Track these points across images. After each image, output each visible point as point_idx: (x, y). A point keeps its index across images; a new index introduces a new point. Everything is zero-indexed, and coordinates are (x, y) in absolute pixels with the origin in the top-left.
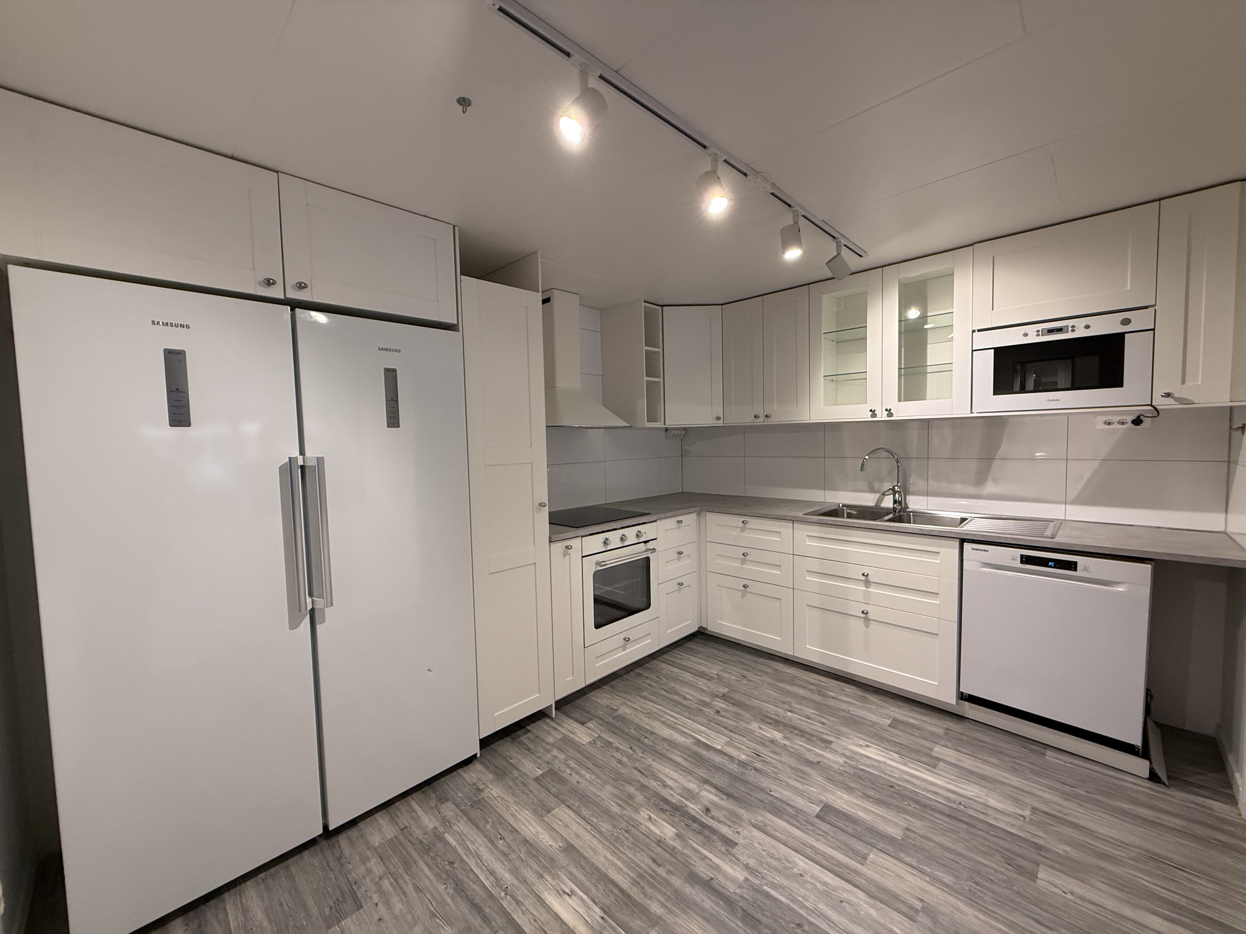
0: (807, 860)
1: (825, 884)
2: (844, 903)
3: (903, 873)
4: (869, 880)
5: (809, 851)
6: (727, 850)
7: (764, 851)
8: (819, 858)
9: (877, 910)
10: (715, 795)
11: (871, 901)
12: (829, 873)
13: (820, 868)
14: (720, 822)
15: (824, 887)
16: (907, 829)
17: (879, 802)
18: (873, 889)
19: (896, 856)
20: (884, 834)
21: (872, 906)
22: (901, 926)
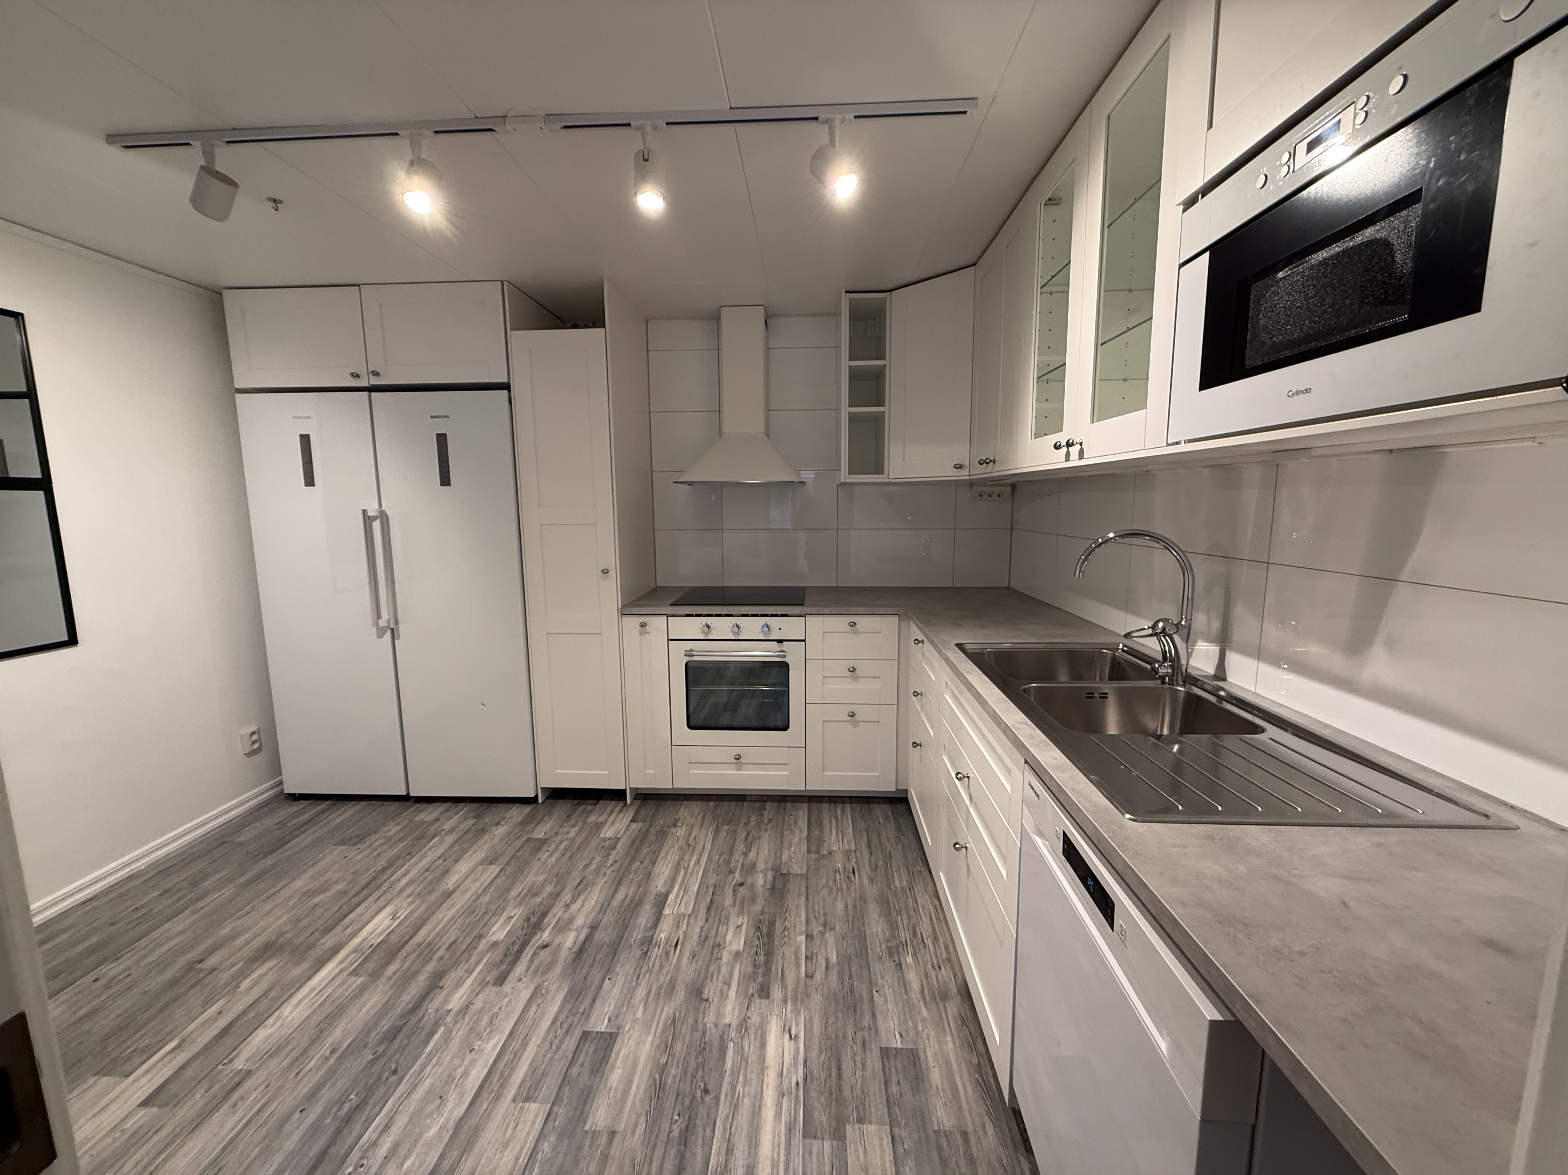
0: (498, 1048)
1: (466, 1074)
2: (439, 1101)
3: (514, 1147)
4: (488, 1114)
5: (515, 1044)
6: (488, 982)
7: (500, 1009)
8: (507, 1057)
9: (439, 1135)
10: (575, 942)
11: (451, 1124)
12: (484, 1074)
13: (491, 1062)
14: (531, 961)
15: (459, 1076)
16: (612, 1134)
17: (658, 1088)
18: (473, 1121)
19: (546, 1132)
20: (587, 1109)
21: (443, 1127)
22: (417, 1164)
